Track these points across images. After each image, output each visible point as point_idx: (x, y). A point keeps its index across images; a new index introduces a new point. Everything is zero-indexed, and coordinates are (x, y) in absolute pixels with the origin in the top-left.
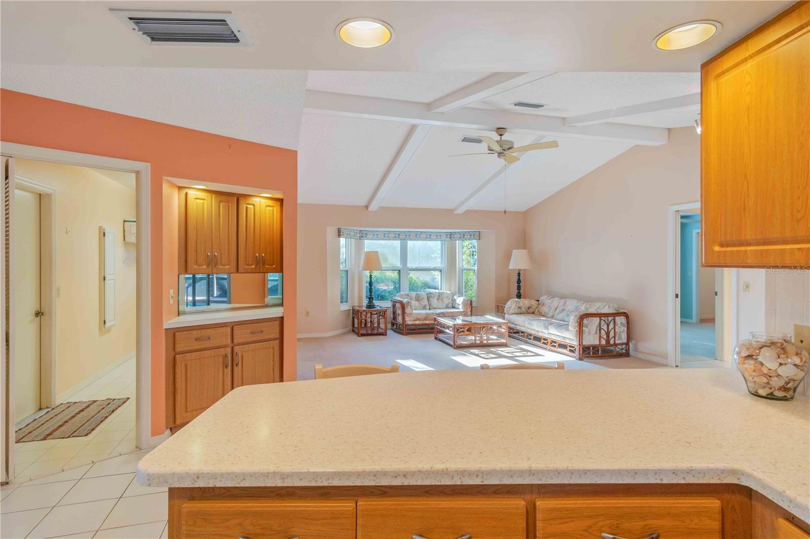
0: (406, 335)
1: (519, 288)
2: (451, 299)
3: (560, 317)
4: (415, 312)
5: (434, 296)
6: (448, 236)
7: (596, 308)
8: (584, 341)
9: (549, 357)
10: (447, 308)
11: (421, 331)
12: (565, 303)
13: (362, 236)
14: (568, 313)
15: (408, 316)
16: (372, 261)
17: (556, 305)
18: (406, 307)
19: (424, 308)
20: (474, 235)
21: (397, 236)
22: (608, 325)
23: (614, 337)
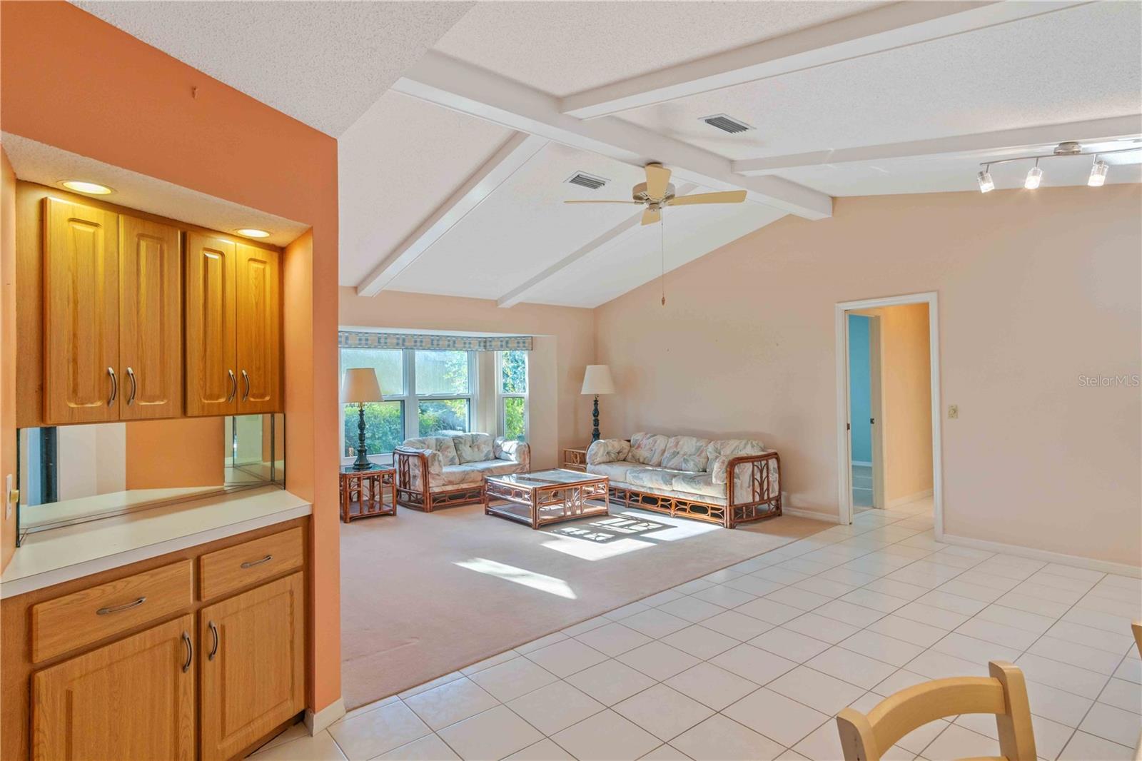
0: (431, 512)
1: (596, 423)
2: (491, 444)
3: (674, 462)
4: (446, 469)
5: (465, 441)
6: (482, 344)
7: (735, 449)
8: (735, 499)
9: (684, 529)
10: (487, 459)
11: (454, 501)
12: (678, 443)
14: (686, 457)
15: (433, 478)
17: (662, 446)
18: (430, 464)
19: (452, 463)
20: (524, 343)
21: (400, 343)
22: (761, 472)
23: (768, 489)
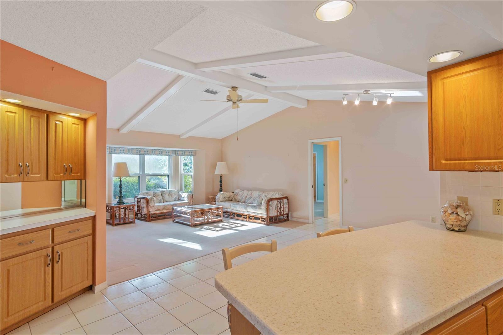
0: (150, 221)
1: (221, 185)
2: (177, 194)
3: (249, 201)
4: (156, 204)
5: (166, 193)
6: (174, 153)
7: (271, 195)
8: (270, 214)
9: (250, 226)
10: (175, 200)
11: (160, 217)
12: (252, 193)
13: (112, 151)
14: (254, 199)
15: (151, 208)
16: (122, 169)
17: (246, 195)
18: (150, 202)
19: (160, 202)
20: (192, 153)
21: (138, 152)
22: (280, 204)
23: (283, 211)
